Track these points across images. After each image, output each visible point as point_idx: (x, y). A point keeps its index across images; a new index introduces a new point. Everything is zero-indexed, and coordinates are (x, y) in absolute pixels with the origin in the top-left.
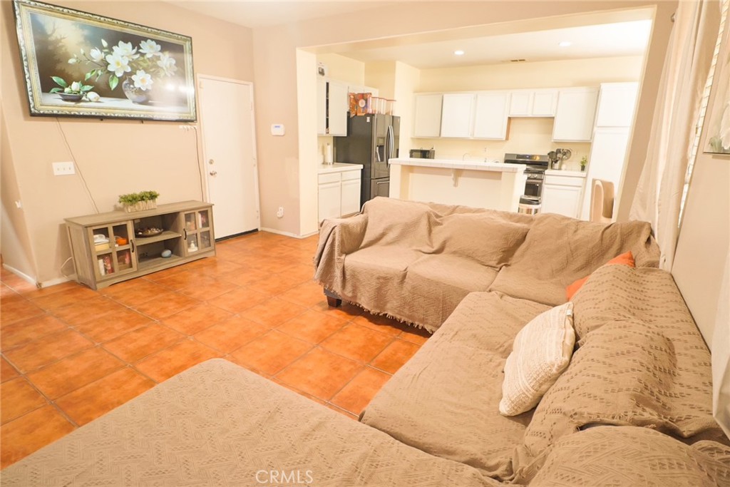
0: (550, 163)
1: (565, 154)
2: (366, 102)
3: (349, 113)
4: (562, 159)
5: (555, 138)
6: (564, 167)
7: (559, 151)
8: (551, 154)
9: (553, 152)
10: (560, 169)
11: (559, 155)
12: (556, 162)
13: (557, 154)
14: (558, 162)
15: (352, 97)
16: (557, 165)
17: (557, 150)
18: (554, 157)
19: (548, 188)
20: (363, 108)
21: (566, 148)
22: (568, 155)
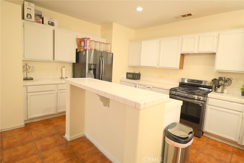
0: (214, 87)
1: (226, 81)
2: (84, 43)
3: (77, 50)
4: (224, 85)
5: (217, 69)
6: (225, 91)
7: (221, 79)
8: (214, 80)
9: (216, 79)
10: (222, 92)
11: (221, 82)
12: (219, 87)
13: (219, 81)
14: (221, 87)
15: (79, 40)
16: (219, 90)
17: (219, 78)
18: (217, 83)
19: (210, 108)
20: (83, 46)
21: (227, 76)
22: (229, 82)
